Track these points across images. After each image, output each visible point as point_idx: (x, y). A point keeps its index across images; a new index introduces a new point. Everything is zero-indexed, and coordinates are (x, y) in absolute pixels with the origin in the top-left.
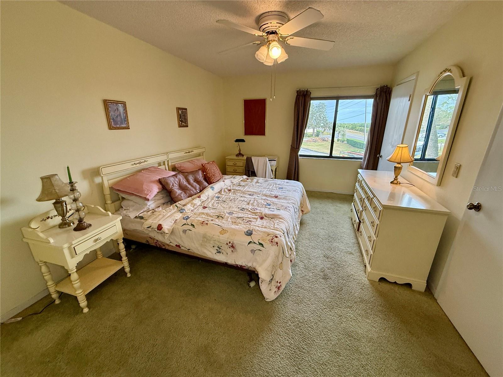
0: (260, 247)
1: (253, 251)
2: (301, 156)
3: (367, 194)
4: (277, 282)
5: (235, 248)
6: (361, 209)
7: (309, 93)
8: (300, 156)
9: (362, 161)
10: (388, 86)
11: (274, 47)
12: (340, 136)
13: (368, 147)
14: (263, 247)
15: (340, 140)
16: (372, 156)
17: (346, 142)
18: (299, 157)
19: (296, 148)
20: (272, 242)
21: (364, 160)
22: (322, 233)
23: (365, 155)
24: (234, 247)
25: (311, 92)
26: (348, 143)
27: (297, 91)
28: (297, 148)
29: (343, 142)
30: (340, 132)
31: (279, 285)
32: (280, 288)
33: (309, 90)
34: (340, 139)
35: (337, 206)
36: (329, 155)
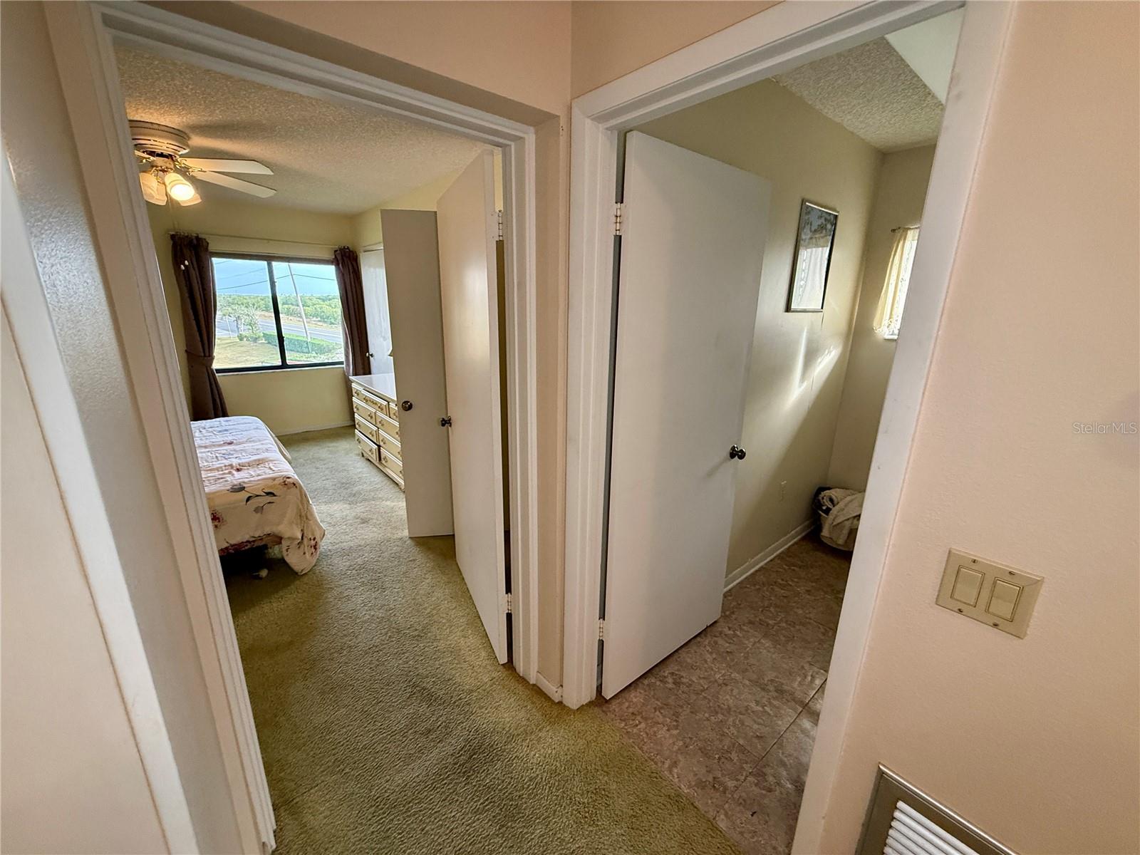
0: (270, 499)
1: (259, 510)
2: (219, 371)
3: (376, 404)
4: (310, 539)
5: (221, 519)
6: (375, 429)
7: (205, 244)
8: (217, 373)
9: (343, 368)
10: (351, 249)
11: (177, 186)
12: (242, 327)
13: (347, 343)
14: (275, 496)
15: (246, 336)
16: (359, 359)
17: (263, 341)
18: (217, 375)
19: (205, 356)
20: (286, 484)
21: (348, 365)
22: (328, 484)
23: (347, 356)
24: (218, 518)
25: (209, 241)
26: (269, 343)
27: (173, 237)
28: (207, 354)
29: (255, 340)
30: (239, 317)
31: (313, 543)
32: (317, 547)
33: (200, 236)
34: (244, 333)
35: (329, 447)
36: (280, 364)
